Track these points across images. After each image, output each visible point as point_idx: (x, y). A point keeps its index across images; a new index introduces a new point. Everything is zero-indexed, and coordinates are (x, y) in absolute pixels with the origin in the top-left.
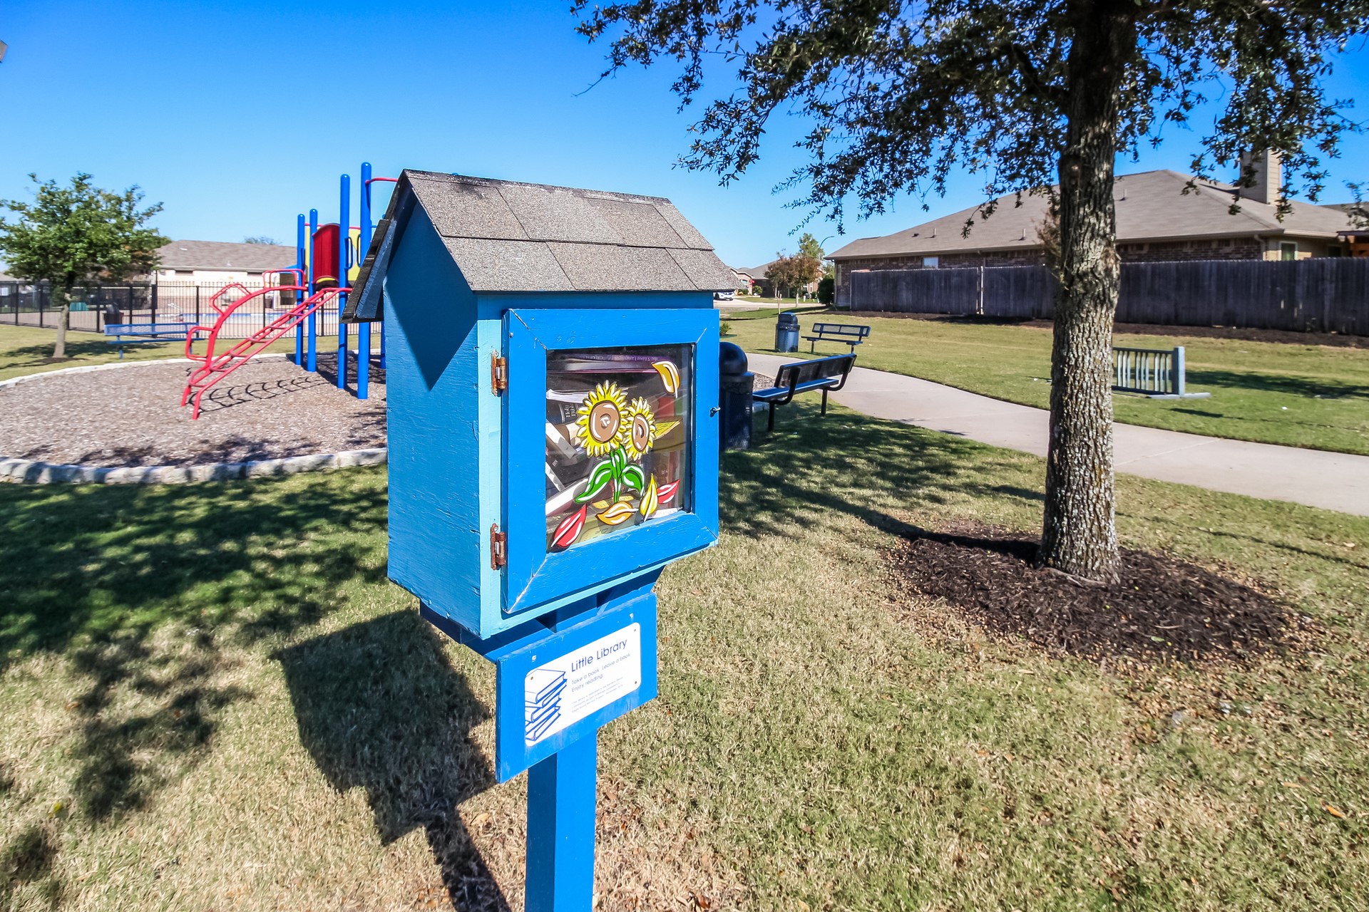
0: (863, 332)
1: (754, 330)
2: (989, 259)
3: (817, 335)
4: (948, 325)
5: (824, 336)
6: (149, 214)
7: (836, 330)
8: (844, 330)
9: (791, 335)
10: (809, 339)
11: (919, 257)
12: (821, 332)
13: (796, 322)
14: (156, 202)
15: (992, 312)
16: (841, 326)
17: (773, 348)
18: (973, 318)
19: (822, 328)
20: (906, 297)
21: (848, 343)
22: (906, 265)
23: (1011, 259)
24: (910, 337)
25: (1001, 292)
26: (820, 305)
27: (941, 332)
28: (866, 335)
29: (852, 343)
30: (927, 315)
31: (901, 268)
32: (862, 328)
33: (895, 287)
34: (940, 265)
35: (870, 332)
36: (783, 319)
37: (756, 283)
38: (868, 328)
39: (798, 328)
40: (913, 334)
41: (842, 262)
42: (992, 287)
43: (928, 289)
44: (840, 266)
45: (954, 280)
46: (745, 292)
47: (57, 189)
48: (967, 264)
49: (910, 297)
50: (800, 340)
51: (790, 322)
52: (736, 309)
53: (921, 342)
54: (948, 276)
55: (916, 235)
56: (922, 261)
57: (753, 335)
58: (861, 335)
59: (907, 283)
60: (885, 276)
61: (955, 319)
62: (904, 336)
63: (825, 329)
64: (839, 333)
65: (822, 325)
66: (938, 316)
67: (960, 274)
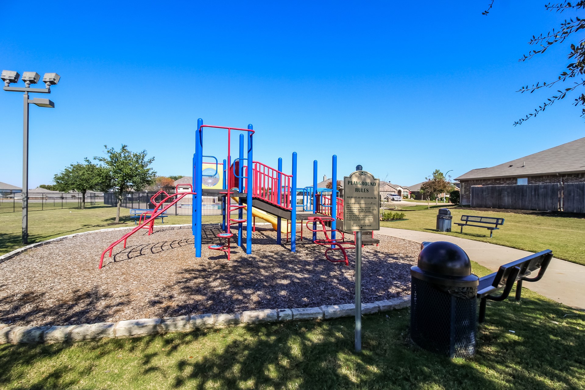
0: (499, 222)
1: (417, 216)
2: (564, 178)
3: (464, 222)
4: (541, 218)
5: (469, 223)
6: (150, 162)
7: (479, 219)
8: (483, 220)
9: (446, 221)
10: (459, 224)
11: (515, 178)
12: (467, 221)
13: (450, 214)
14: (152, 157)
15: (570, 210)
16: (482, 217)
17: (435, 228)
18: (555, 213)
19: (467, 218)
20: (507, 200)
21: (489, 228)
22: (505, 182)
23: (581, 178)
24: (517, 224)
25: (577, 197)
26: (450, 204)
27: (539, 221)
28: (501, 224)
29: (492, 229)
30: (525, 211)
31: (502, 184)
32: (498, 219)
33: (500, 194)
34: (529, 182)
35: (505, 222)
36: (442, 212)
37: (412, 193)
38: (503, 220)
39: (451, 218)
40: (519, 222)
41: (463, 182)
42: (570, 194)
43: (523, 195)
44: (463, 184)
45: (541, 191)
46: (407, 197)
47: (115, 151)
48: (548, 181)
49: (510, 200)
50: (453, 224)
51: (446, 214)
52: (404, 205)
53: (527, 228)
54: (537, 189)
55: (511, 166)
56: (516, 180)
57: (418, 219)
58: (497, 224)
59: (508, 193)
60: (493, 189)
61: (543, 213)
62: (513, 223)
63: (470, 219)
64: (480, 222)
65: (468, 216)
66: (531, 211)
67: (545, 187)
